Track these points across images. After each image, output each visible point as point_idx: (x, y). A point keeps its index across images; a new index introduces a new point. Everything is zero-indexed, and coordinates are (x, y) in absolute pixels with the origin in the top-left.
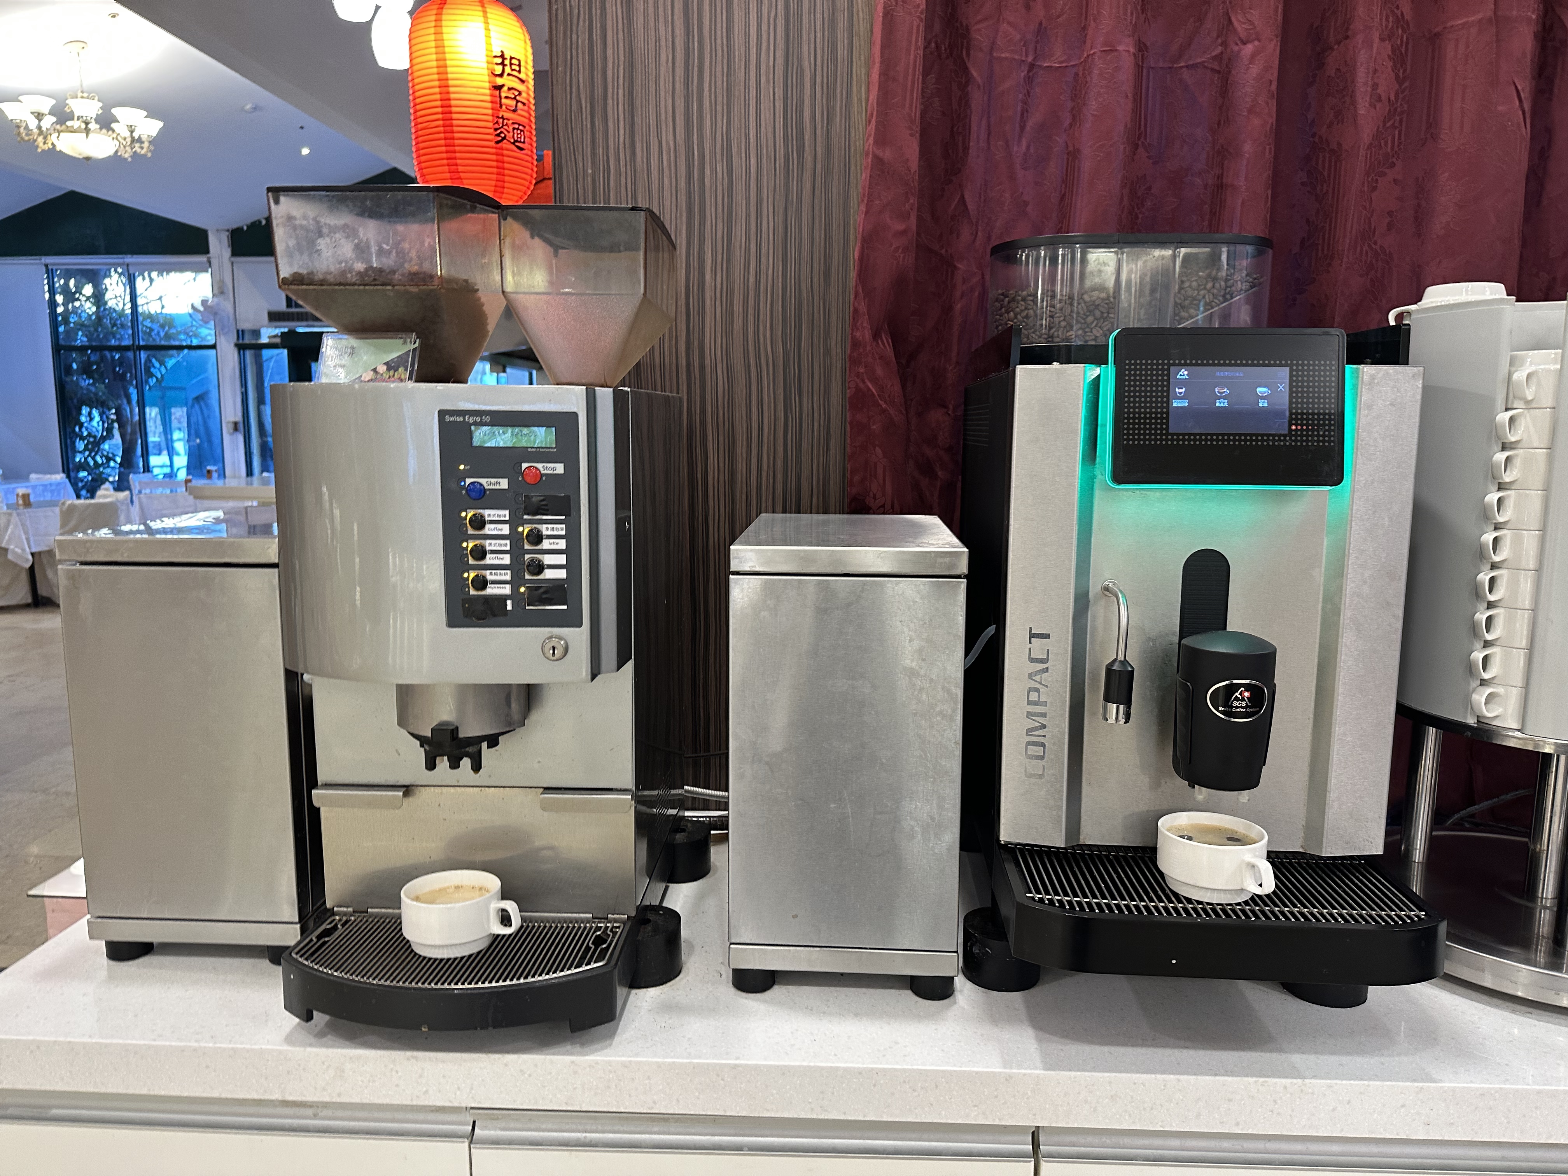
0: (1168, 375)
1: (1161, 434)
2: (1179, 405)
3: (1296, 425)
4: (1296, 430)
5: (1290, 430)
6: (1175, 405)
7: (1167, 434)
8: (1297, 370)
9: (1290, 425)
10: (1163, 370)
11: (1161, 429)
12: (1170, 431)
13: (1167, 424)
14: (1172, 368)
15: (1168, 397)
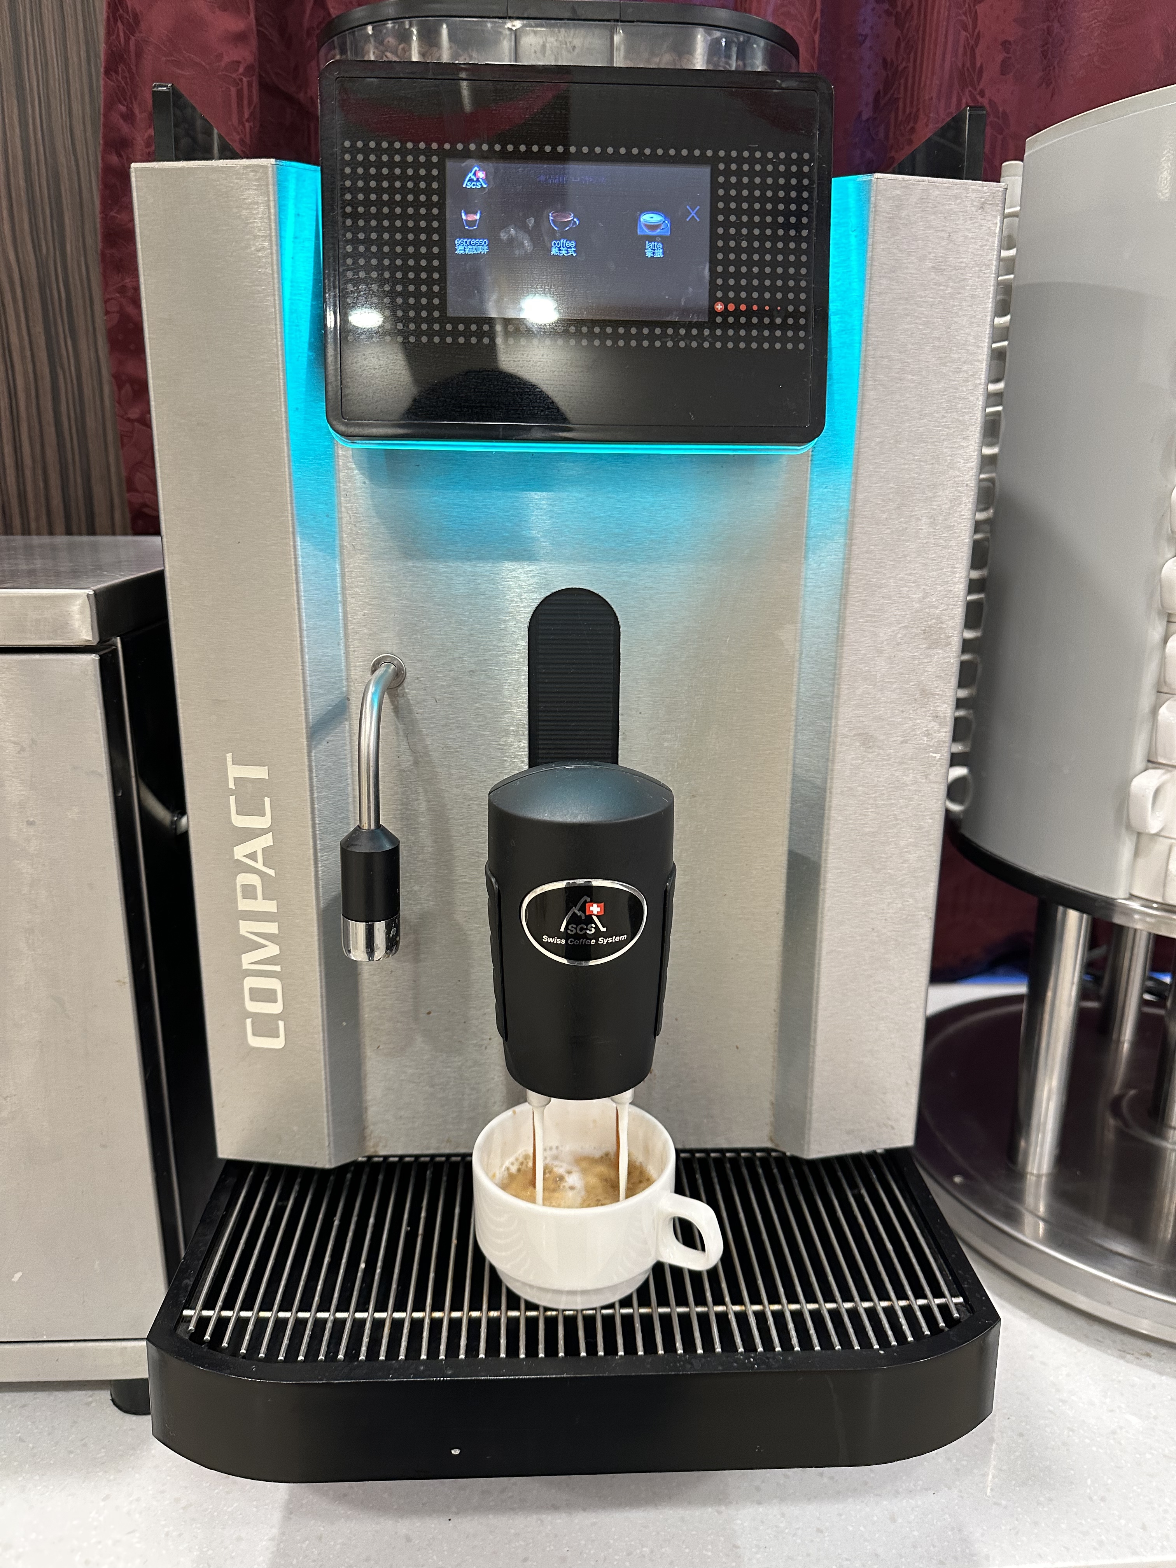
0: (441, 178)
1: (430, 320)
2: (470, 251)
3: (725, 301)
4: (725, 313)
5: (713, 313)
6: (460, 250)
7: (444, 319)
8: (727, 173)
9: (713, 300)
10: (429, 165)
11: (430, 308)
12: (450, 313)
13: (442, 295)
14: (450, 164)
15: (442, 231)
